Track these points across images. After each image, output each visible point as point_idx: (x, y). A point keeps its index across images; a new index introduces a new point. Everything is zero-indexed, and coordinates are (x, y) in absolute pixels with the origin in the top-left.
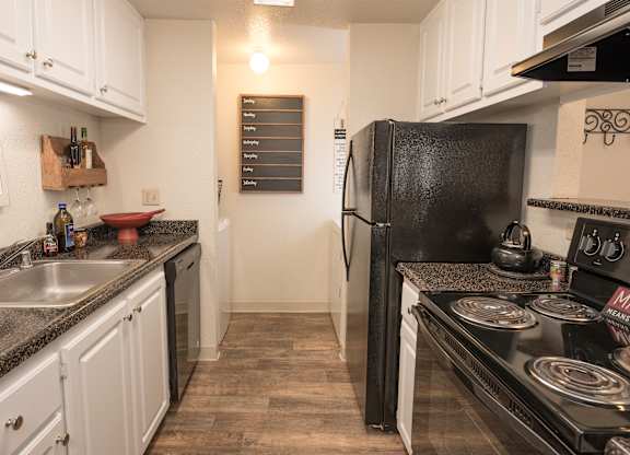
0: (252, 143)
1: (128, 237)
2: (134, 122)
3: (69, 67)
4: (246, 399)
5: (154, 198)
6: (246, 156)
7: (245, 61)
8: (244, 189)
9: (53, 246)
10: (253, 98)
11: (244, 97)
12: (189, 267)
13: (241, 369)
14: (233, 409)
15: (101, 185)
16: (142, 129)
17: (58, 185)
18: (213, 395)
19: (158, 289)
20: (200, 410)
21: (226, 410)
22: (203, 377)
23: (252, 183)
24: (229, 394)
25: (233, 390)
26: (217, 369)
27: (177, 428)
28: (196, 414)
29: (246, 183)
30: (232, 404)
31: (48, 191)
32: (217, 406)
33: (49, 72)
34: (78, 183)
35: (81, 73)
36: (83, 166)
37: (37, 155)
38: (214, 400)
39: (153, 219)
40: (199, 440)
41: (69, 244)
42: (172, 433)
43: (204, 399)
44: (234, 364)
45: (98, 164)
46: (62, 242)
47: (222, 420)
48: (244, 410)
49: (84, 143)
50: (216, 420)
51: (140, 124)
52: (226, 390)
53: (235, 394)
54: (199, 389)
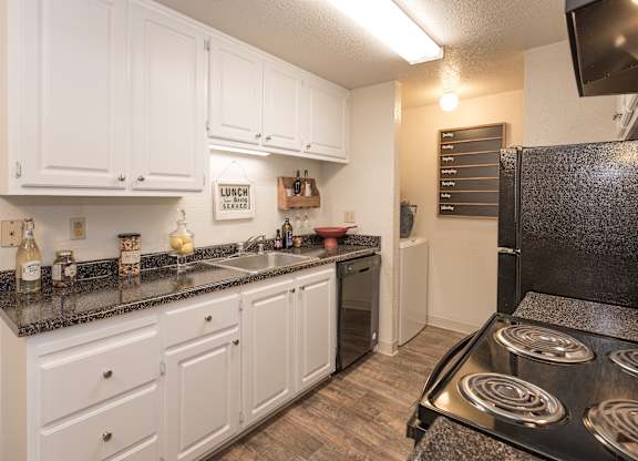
0: (450, 172)
1: (330, 244)
2: (338, 163)
3: (282, 137)
4: (398, 392)
5: (352, 218)
6: (444, 184)
7: (436, 103)
8: (442, 213)
9: (278, 244)
10: (451, 132)
11: (442, 132)
12: (362, 271)
13: (407, 369)
14: (384, 394)
15: (315, 207)
16: (345, 168)
17: (284, 207)
18: (374, 378)
19: (327, 280)
20: (359, 384)
21: (378, 392)
22: (375, 363)
23: (449, 208)
24: (386, 382)
25: (391, 380)
26: (389, 362)
27: (337, 388)
28: (355, 385)
29: (444, 208)
30: (385, 390)
31: (281, 210)
32: (373, 386)
33: (269, 142)
34: (297, 205)
35: (292, 139)
36: (303, 195)
37: (275, 188)
38: (372, 381)
39: (348, 233)
40: (346, 402)
41: (289, 244)
42: (333, 390)
43: (366, 379)
44: (404, 363)
45: (315, 193)
46: (284, 242)
47: (371, 397)
48: (390, 397)
49: (305, 180)
50: (367, 395)
51: (344, 165)
52: (385, 379)
53: (391, 384)
54: (367, 371)
